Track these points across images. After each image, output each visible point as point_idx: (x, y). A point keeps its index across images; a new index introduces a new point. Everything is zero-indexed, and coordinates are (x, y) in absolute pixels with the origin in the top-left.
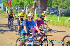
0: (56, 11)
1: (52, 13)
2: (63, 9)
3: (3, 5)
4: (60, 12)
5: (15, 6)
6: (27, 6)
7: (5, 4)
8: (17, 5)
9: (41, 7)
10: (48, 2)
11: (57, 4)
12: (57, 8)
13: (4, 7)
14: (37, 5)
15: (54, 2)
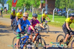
0: (64, 12)
1: (60, 14)
2: (72, 10)
3: (9, 5)
4: (69, 13)
5: (21, 7)
6: (33, 6)
7: (11, 5)
8: (23, 5)
9: (48, 7)
10: (56, 3)
11: (65, 4)
12: (65, 8)
13: (9, 7)
14: (44, 6)
15: (62, 2)
